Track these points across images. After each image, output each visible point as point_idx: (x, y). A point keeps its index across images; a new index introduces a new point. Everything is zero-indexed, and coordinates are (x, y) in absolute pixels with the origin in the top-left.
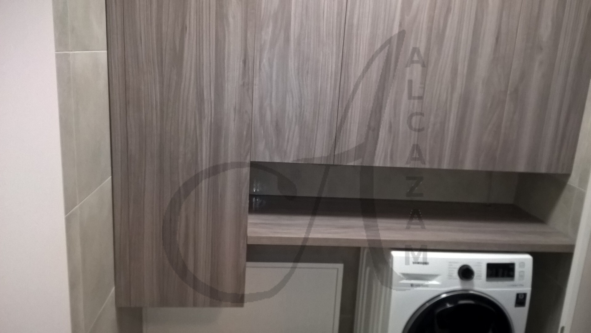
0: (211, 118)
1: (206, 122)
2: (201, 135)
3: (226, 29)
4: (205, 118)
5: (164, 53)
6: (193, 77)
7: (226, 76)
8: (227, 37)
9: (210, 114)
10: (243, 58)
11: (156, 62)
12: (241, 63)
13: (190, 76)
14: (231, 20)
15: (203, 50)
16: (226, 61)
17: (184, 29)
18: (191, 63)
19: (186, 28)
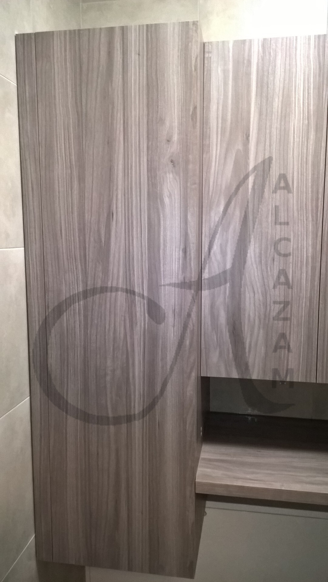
0: (145, 325)
1: (139, 329)
2: (133, 345)
3: (161, 211)
4: (136, 324)
5: (87, 245)
6: (121, 274)
7: (162, 269)
8: (162, 222)
9: (142, 319)
10: (182, 247)
11: (79, 258)
12: (181, 252)
13: (118, 272)
14: (167, 200)
15: (133, 240)
16: (161, 251)
17: (110, 215)
18: (119, 256)
19: (113, 214)
